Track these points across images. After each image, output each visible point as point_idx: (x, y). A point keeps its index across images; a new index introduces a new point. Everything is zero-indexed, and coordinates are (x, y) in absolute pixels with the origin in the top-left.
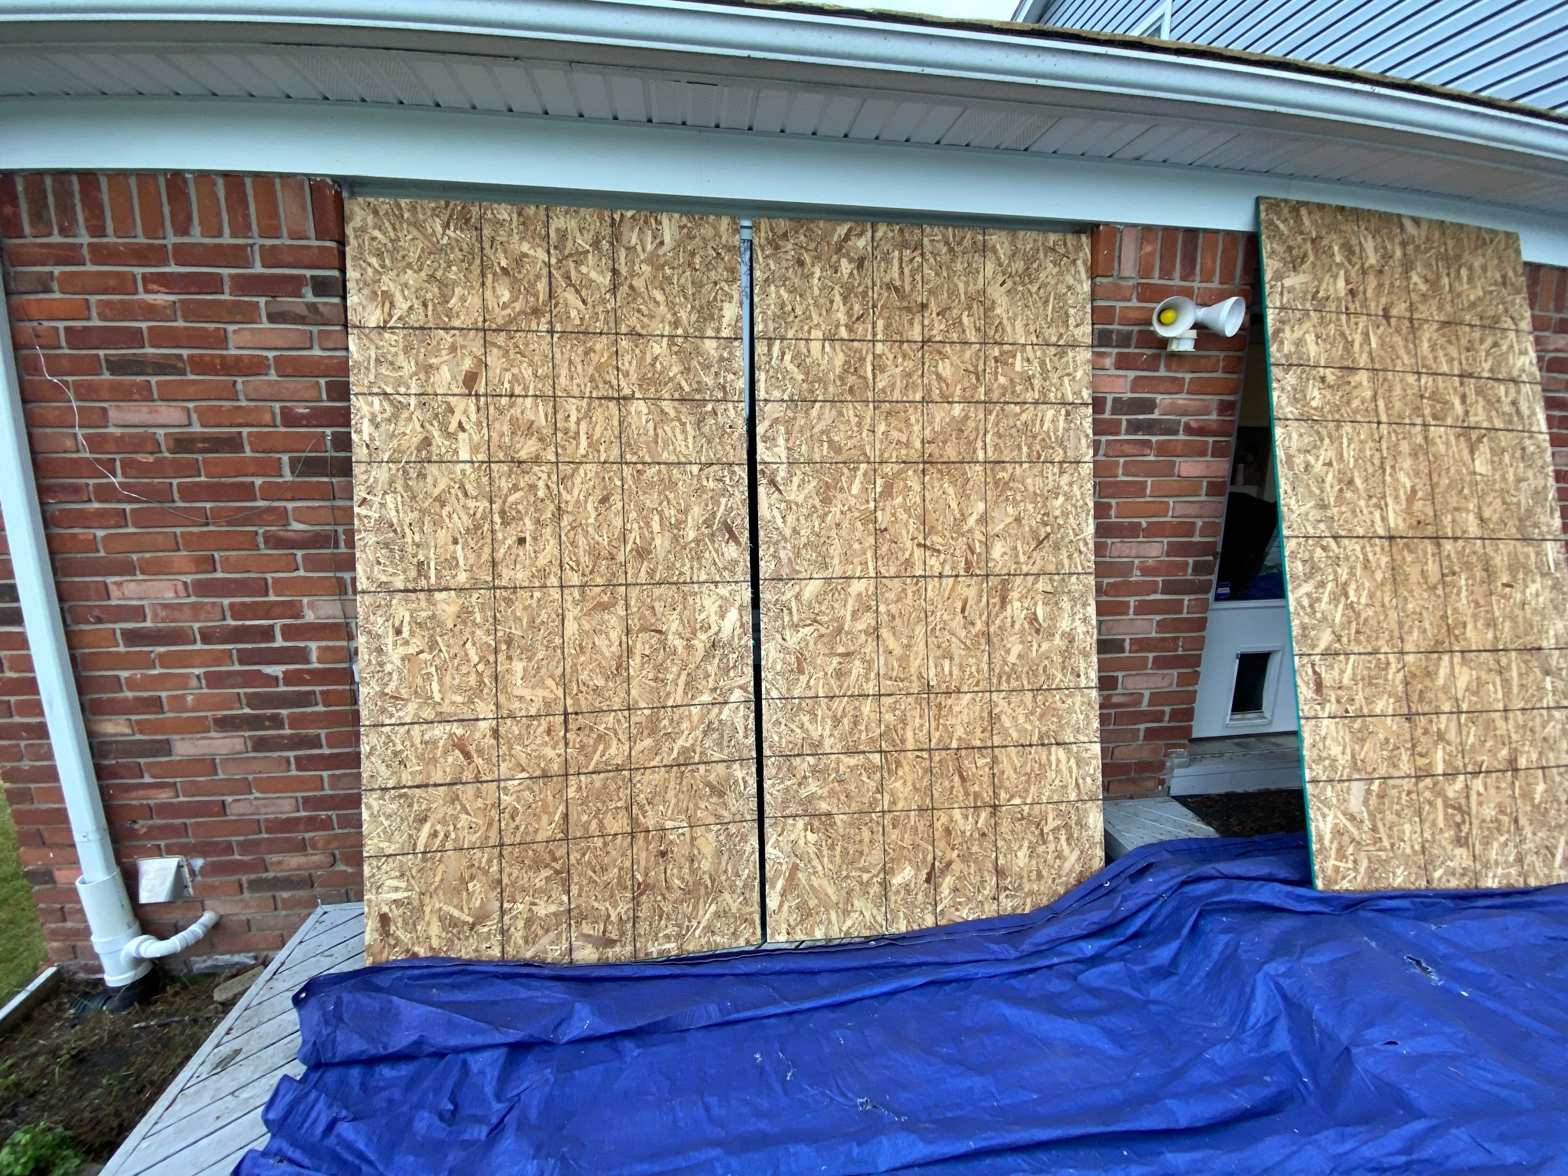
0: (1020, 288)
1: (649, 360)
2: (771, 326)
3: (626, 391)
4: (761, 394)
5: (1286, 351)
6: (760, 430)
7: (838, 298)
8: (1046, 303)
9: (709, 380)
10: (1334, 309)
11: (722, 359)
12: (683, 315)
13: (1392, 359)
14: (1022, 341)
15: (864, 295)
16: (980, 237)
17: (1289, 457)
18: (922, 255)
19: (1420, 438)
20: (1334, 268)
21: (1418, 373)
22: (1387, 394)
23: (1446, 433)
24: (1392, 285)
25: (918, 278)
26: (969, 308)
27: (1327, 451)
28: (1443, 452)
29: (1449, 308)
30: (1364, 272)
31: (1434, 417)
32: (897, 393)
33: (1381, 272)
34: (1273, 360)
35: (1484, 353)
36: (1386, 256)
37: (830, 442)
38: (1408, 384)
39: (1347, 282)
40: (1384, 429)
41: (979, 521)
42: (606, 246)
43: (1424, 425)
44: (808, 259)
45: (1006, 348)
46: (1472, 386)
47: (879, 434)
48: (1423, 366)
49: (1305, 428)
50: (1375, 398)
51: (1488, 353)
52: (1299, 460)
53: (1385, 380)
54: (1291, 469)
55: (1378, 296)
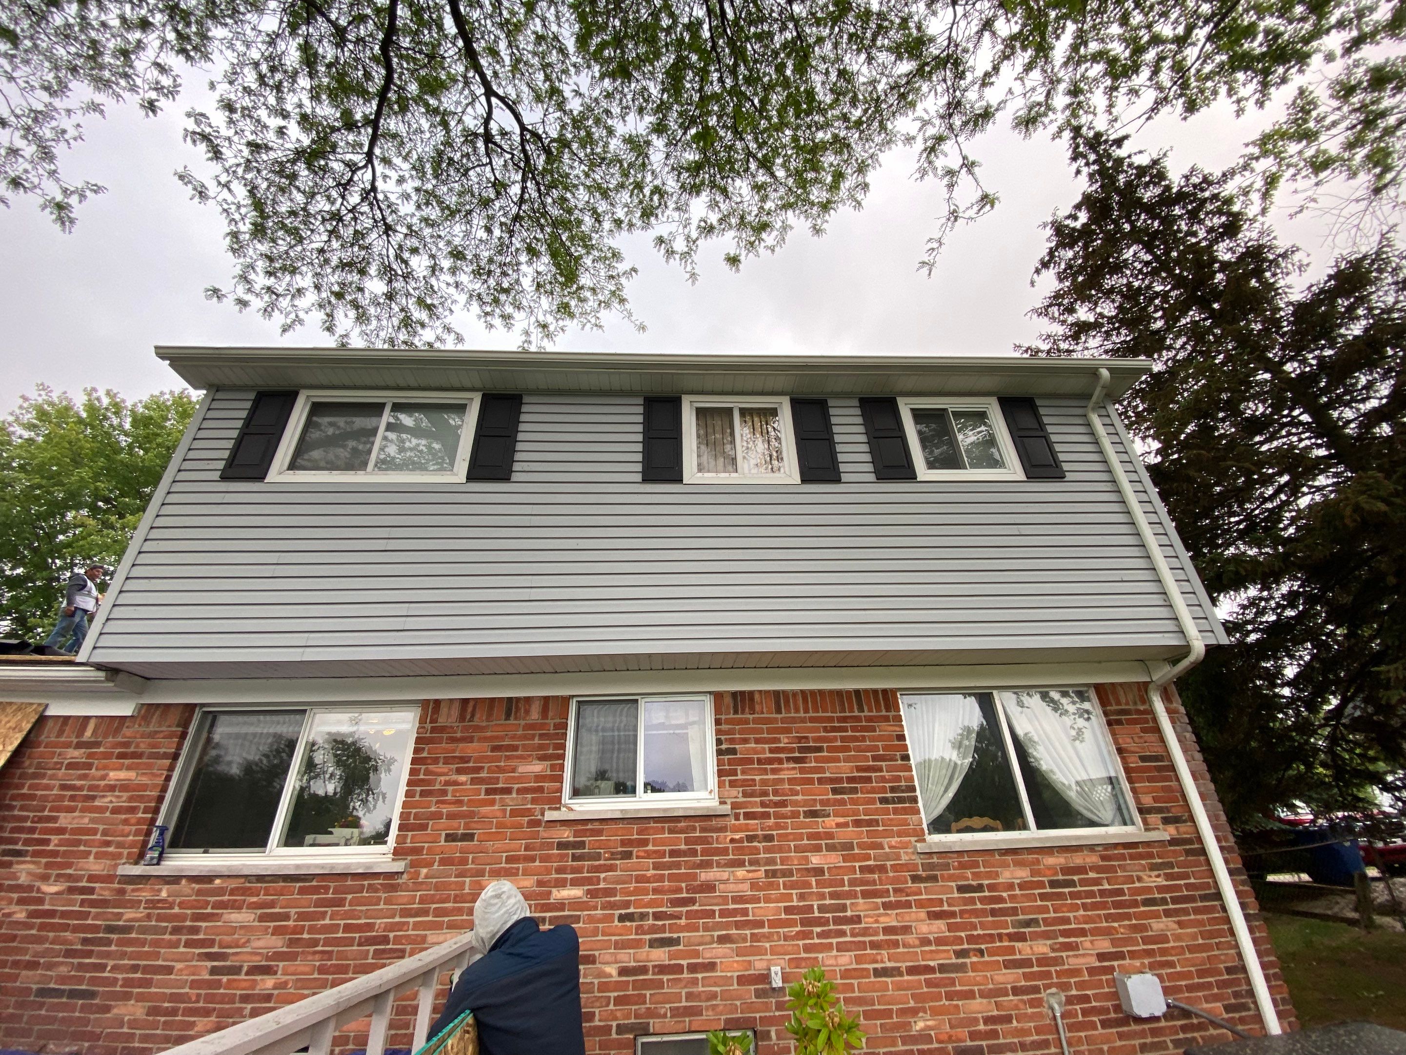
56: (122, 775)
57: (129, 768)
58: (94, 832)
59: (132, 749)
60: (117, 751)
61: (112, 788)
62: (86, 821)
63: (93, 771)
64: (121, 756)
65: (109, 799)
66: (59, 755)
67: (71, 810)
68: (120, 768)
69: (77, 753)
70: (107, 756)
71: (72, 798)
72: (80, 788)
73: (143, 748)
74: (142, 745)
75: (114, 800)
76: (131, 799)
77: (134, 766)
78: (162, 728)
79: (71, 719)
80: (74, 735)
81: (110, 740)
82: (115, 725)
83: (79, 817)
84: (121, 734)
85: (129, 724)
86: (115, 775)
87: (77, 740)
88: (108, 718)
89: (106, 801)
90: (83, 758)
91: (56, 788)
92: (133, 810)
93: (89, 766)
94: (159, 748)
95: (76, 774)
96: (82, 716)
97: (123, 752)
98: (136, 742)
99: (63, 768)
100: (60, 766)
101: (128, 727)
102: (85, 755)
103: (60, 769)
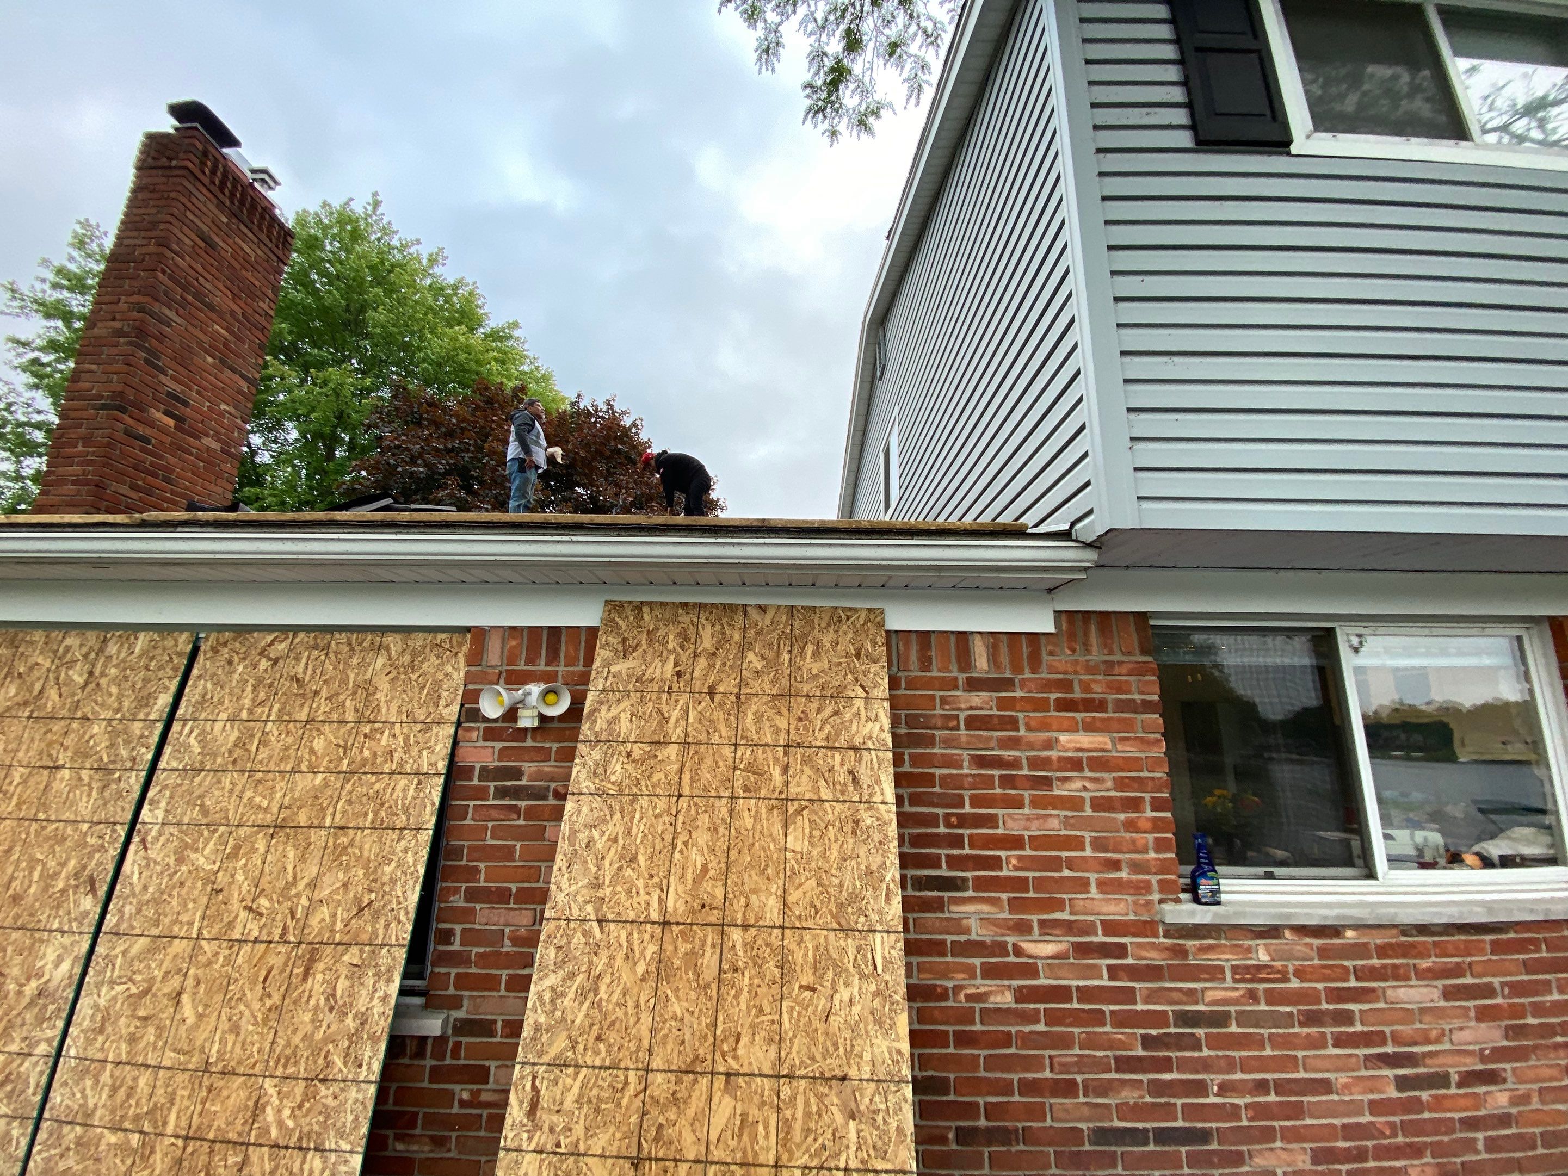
0: (403, 677)
1: (87, 737)
2: (191, 709)
3: (61, 762)
4: (162, 764)
5: (597, 729)
6: (150, 794)
7: (249, 689)
8: (422, 688)
9: (124, 753)
10: (656, 689)
11: (142, 736)
12: (126, 704)
13: (708, 733)
14: (393, 720)
15: (271, 685)
16: (379, 639)
17: (574, 832)
18: (327, 654)
19: (724, 812)
20: (665, 654)
21: (736, 745)
22: (696, 766)
23: (756, 806)
24: (724, 664)
25: (318, 671)
26: (354, 693)
27: (615, 826)
28: (750, 826)
29: (785, 682)
30: (695, 655)
31: (746, 789)
32: (272, 763)
33: (714, 654)
34: (581, 737)
35: (819, 722)
36: (722, 640)
37: (202, 806)
38: (721, 756)
39: (676, 665)
40: (684, 803)
41: (308, 885)
42: (93, 655)
43: (732, 798)
44: (236, 659)
45: (376, 725)
46: (799, 756)
47: (245, 800)
48: (742, 738)
49: (598, 802)
50: (681, 771)
51: (825, 722)
52: (583, 836)
53: (696, 752)
54: (572, 844)
55: (706, 675)
57: (1089, 727)
58: (1077, 843)
59: (1077, 694)
60: (1053, 696)
61: (1075, 764)
62: (1054, 824)
63: (1022, 732)
64: (1066, 705)
65: (1078, 784)
66: (943, 701)
67: (1017, 803)
68: (1073, 729)
69: (978, 699)
70: (1042, 705)
71: (1007, 781)
72: (1015, 764)
73: (1098, 691)
74: (1097, 688)
75: (1088, 785)
76: (1120, 784)
77: (1098, 724)
78: (1117, 657)
79: (933, 636)
80: (954, 667)
81: (1028, 675)
82: (1025, 650)
83: (1039, 817)
84: (1044, 665)
85: (1050, 648)
86: (1070, 741)
87: (965, 675)
88: (1005, 636)
89: (1074, 787)
90: (991, 709)
91: (966, 764)
92: (1134, 805)
93: (1013, 724)
94: (1130, 693)
95: (992, 737)
96: (952, 632)
97: (1065, 699)
98: (1080, 681)
99: (962, 726)
100: (955, 723)
101: (1051, 653)
102: (993, 704)
103: (957, 728)
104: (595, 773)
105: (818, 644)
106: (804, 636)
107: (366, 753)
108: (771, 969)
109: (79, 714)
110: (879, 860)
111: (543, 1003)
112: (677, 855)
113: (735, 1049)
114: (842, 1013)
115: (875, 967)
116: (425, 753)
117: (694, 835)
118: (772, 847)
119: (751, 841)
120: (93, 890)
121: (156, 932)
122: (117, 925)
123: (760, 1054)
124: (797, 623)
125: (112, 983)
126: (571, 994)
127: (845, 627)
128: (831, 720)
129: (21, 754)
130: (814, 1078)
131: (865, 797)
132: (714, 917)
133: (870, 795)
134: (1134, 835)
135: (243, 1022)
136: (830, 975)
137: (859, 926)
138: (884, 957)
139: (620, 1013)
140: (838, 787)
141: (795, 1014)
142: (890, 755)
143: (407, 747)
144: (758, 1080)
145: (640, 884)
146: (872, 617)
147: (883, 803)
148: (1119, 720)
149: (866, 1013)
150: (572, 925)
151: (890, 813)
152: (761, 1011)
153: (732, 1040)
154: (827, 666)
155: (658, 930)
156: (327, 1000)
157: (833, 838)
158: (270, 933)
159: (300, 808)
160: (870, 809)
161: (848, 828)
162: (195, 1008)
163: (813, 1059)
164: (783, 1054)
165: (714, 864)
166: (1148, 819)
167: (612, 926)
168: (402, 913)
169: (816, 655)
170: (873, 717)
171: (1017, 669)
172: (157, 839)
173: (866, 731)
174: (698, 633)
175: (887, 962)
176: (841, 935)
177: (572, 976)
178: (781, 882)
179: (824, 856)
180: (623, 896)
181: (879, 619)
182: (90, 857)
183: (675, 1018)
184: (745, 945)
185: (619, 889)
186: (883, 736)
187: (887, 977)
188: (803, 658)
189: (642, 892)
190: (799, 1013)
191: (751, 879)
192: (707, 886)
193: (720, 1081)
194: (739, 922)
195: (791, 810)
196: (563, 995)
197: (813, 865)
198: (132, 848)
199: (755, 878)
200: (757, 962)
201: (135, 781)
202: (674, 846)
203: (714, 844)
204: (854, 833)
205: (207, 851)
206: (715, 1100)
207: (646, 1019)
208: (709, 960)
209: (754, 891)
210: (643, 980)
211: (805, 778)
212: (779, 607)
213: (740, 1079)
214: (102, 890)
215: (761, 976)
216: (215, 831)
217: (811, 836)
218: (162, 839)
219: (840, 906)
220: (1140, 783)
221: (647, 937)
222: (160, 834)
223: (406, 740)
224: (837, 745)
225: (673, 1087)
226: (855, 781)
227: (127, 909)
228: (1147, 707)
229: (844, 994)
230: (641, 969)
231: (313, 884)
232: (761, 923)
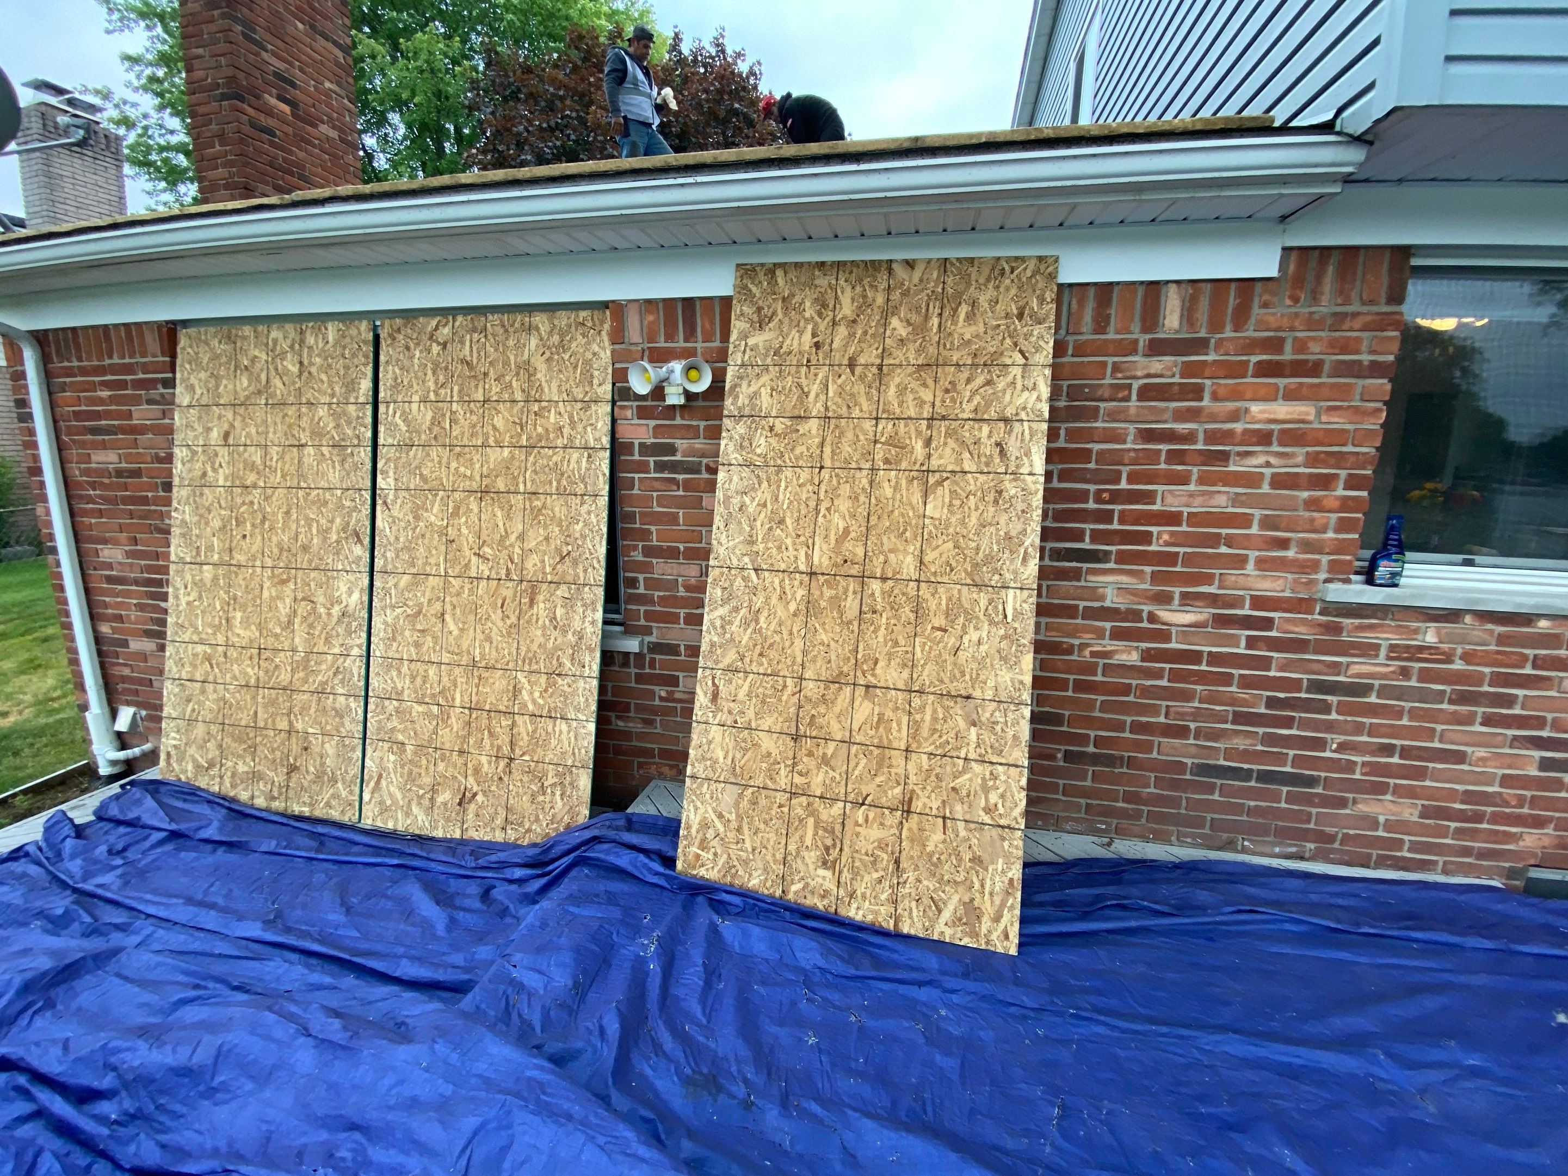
0: (556, 357)
1: (316, 419)
2: (389, 393)
3: (303, 441)
4: (381, 441)
5: (740, 403)
6: (379, 466)
7: (430, 372)
8: (576, 367)
9: (349, 432)
10: (795, 362)
11: (358, 417)
12: (337, 389)
13: (849, 407)
14: (556, 398)
15: (446, 368)
16: (527, 319)
17: (727, 498)
18: (486, 336)
19: (865, 482)
20: (802, 324)
21: (877, 419)
22: (836, 440)
23: (897, 477)
24: (865, 333)
25: (482, 354)
26: (518, 374)
27: (763, 493)
28: (889, 495)
29: (932, 350)
30: (834, 323)
31: (886, 461)
32: (465, 439)
33: (854, 321)
34: (726, 412)
35: (968, 394)
36: (864, 305)
37: (421, 475)
38: (862, 430)
39: (814, 335)
40: (825, 474)
41: (518, 538)
42: (297, 347)
43: (872, 470)
44: (412, 345)
45: (544, 404)
46: (943, 429)
47: (452, 470)
48: (884, 411)
49: (746, 472)
50: (822, 445)
51: (974, 393)
52: (736, 501)
53: (837, 427)
54: (727, 508)
55: (846, 346)
56: (1283, 410)
57: (1291, 396)
58: (1244, 521)
59: (1288, 355)
60: (1254, 359)
61: (1264, 438)
62: (1221, 501)
63: (1206, 402)
64: (1268, 370)
65: (1261, 460)
66: (1116, 368)
67: (1182, 479)
68: (1270, 397)
69: (1158, 364)
70: (1237, 370)
71: (1176, 457)
72: (1190, 437)
73: (1315, 351)
74: (1315, 347)
75: (1273, 460)
76: (1312, 460)
77: (1305, 391)
78: (1354, 307)
79: (1116, 289)
80: (1136, 327)
81: (1228, 333)
82: (1232, 302)
83: (1204, 493)
84: (1252, 320)
85: (1265, 297)
86: (1261, 412)
87: (1148, 336)
88: (1209, 285)
89: (1253, 464)
90: (1173, 376)
91: (1130, 438)
92: (1325, 482)
93: (1197, 393)
94: (1357, 352)
95: (1167, 408)
96: (1142, 283)
97: (1269, 362)
98: (1295, 339)
99: (1134, 397)
100: (1126, 393)
101: (1265, 305)
102: (1176, 370)
103: (1127, 399)
104: (741, 445)
105: (974, 304)
106: (958, 295)
107: (540, 430)
108: (907, 612)
109: (304, 401)
110: (1020, 527)
111: (714, 628)
112: (820, 519)
113: (873, 669)
114: (971, 650)
115: (1006, 617)
116: (589, 429)
117: (836, 502)
118: (911, 514)
119: (890, 508)
120: (359, 541)
121: (414, 571)
122: (385, 566)
123: (895, 674)
124: (950, 281)
125: (393, 607)
126: (737, 623)
127: (1008, 282)
128: (982, 390)
129: (271, 435)
130: (942, 695)
131: (1012, 468)
132: (855, 570)
133: (1017, 467)
134: (1315, 514)
135: (493, 634)
136: (961, 620)
137: (993, 583)
138: (1015, 609)
139: (777, 638)
140: (983, 459)
141: (927, 648)
142: (1045, 426)
143: (573, 424)
144: (893, 692)
145: (789, 541)
146: (1042, 268)
147: (1031, 474)
148: (1333, 386)
149: (993, 651)
150: (733, 572)
151: (1037, 485)
152: (896, 644)
153: (871, 663)
154: (982, 330)
155: (806, 579)
156: (551, 621)
157: (973, 507)
158: (498, 573)
159: (497, 477)
160: (1015, 480)
161: (990, 498)
162: (457, 624)
163: (942, 681)
164: (915, 676)
165: (855, 527)
166: (1337, 498)
167: (767, 574)
168: (595, 562)
169: (970, 317)
170: (1031, 385)
171: (1216, 325)
172: (394, 502)
173: (1020, 401)
174: (836, 298)
175: (1018, 614)
176: (975, 589)
177: (736, 609)
178: (918, 545)
179: (963, 523)
180: (774, 551)
181: (1051, 269)
182: (350, 516)
183: (822, 643)
184: (883, 593)
185: (770, 545)
186: (1039, 406)
187: (1016, 625)
188: (955, 323)
189: (790, 548)
190: (931, 648)
191: (889, 541)
192: (848, 545)
193: (860, 691)
194: (878, 575)
195: (932, 480)
196: (731, 623)
197: (951, 530)
198: (379, 508)
199: (893, 540)
200: (894, 607)
201: (365, 454)
202: (817, 512)
203: (855, 511)
204: (996, 502)
205: (435, 511)
206: (857, 703)
207: (799, 644)
208: (851, 605)
209: (891, 551)
210: (795, 615)
211: (948, 451)
212: (929, 261)
213: (878, 690)
214: (367, 541)
215: (898, 618)
216: (436, 495)
217: (951, 505)
218: (399, 501)
219: (976, 566)
220: (1339, 459)
221: (796, 583)
222: (396, 497)
223: (571, 417)
224: (986, 417)
225: (822, 691)
226: (1003, 453)
227: (389, 554)
228: (1376, 369)
229: (973, 635)
230: (792, 607)
231: (521, 537)
232: (898, 576)
